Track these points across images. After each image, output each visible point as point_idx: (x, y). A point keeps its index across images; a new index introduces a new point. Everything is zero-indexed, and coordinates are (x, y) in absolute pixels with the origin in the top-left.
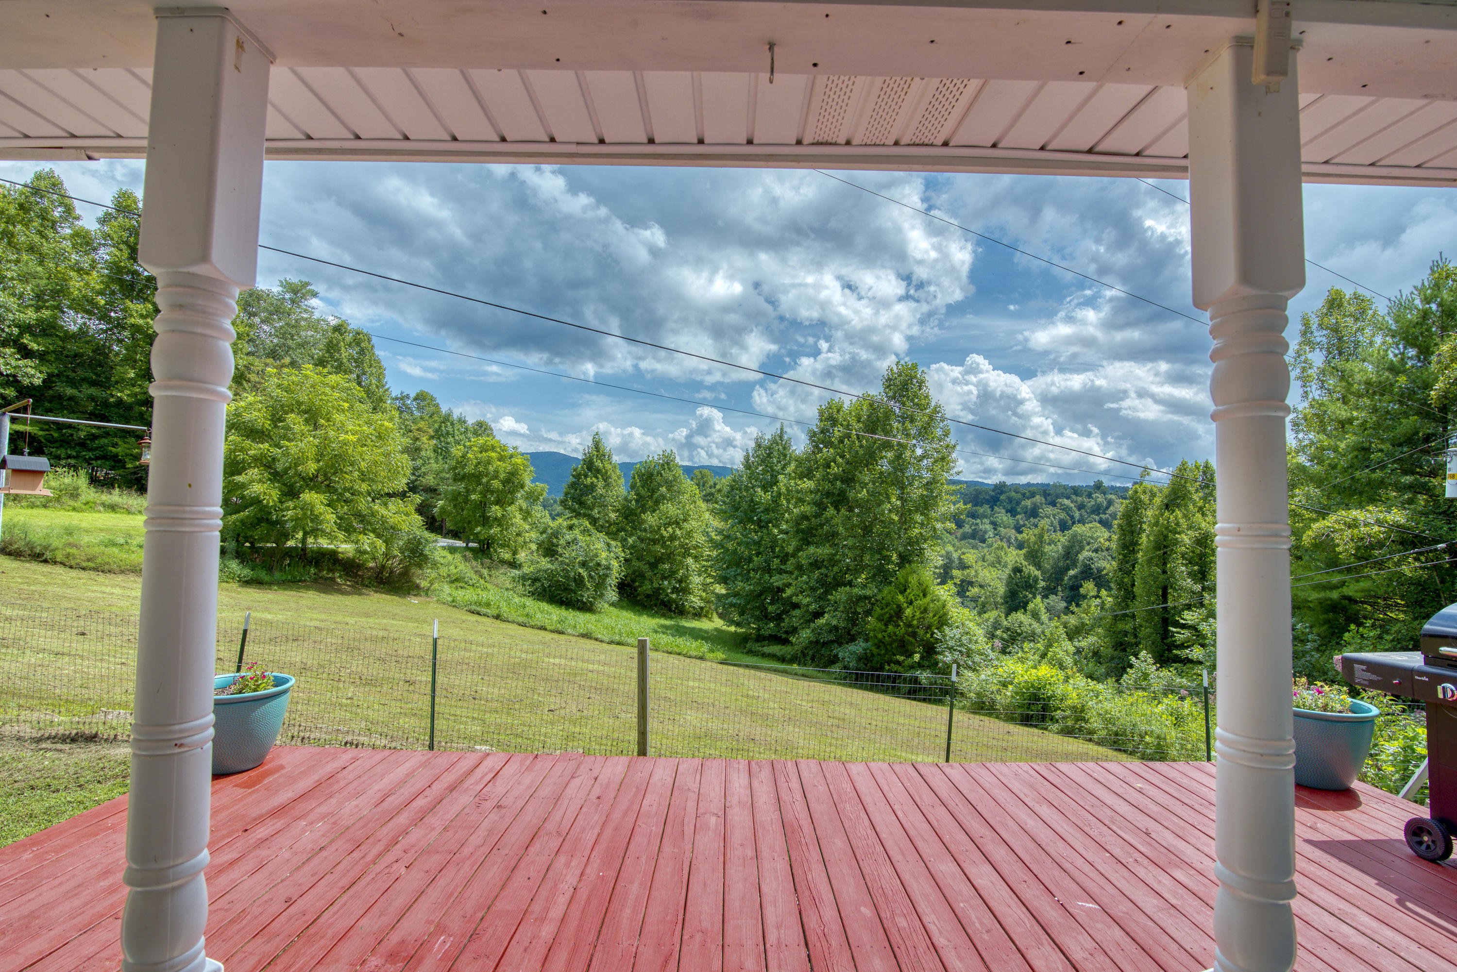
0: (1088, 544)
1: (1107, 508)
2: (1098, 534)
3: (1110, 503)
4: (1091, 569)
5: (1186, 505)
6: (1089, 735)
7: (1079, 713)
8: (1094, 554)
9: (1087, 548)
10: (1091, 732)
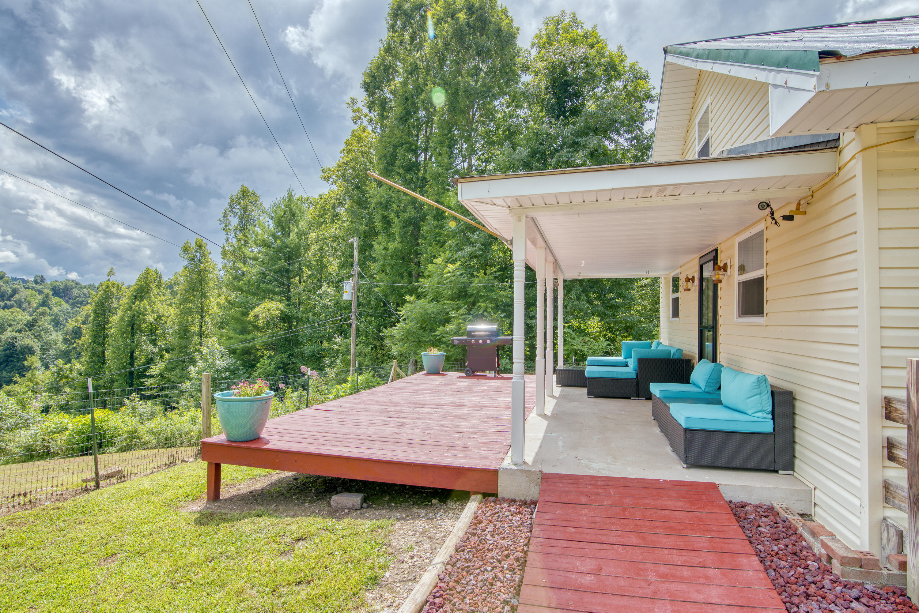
0: (10, 325)
1: (12, 295)
2: (20, 317)
3: (15, 292)
4: (14, 346)
5: (149, 297)
6: (144, 445)
7: (133, 435)
8: (17, 334)
9: (10, 329)
10: (145, 444)
